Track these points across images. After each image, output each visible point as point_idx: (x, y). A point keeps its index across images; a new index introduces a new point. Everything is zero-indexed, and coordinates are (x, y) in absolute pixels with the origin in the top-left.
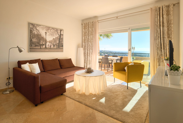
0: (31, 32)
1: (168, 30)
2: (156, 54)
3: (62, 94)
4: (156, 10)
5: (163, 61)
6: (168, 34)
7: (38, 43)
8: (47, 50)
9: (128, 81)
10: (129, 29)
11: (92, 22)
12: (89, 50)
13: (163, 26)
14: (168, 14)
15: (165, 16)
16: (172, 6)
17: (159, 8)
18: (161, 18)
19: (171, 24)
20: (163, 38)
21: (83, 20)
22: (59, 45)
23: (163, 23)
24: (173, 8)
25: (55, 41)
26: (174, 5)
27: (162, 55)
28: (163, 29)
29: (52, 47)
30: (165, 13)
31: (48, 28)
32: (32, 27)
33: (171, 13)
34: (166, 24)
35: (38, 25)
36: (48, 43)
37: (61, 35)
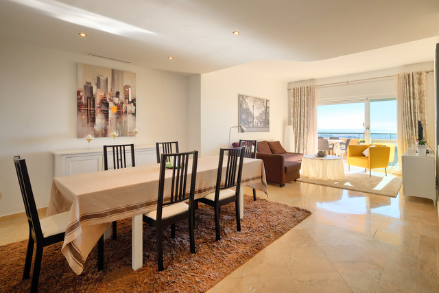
0: (240, 105)
1: (421, 102)
2: (405, 133)
3: (295, 180)
4: (405, 78)
5: (414, 142)
6: (421, 108)
7: (247, 119)
8: (250, 129)
9: (371, 166)
10: (367, 99)
11: (307, 87)
12: (302, 128)
13: (414, 98)
14: (420, 83)
15: (416, 86)
16: (425, 74)
17: (409, 75)
18: (411, 88)
19: (423, 95)
20: (415, 113)
21: (289, 83)
22: (266, 123)
23: (414, 94)
24: (426, 76)
25: (262, 117)
26: (427, 72)
27: (412, 134)
28: (414, 102)
29: (259, 124)
30: (416, 81)
31: (256, 99)
32: (241, 99)
33: (424, 82)
34: (417, 96)
35: (247, 97)
36: (255, 120)
37: (267, 108)
